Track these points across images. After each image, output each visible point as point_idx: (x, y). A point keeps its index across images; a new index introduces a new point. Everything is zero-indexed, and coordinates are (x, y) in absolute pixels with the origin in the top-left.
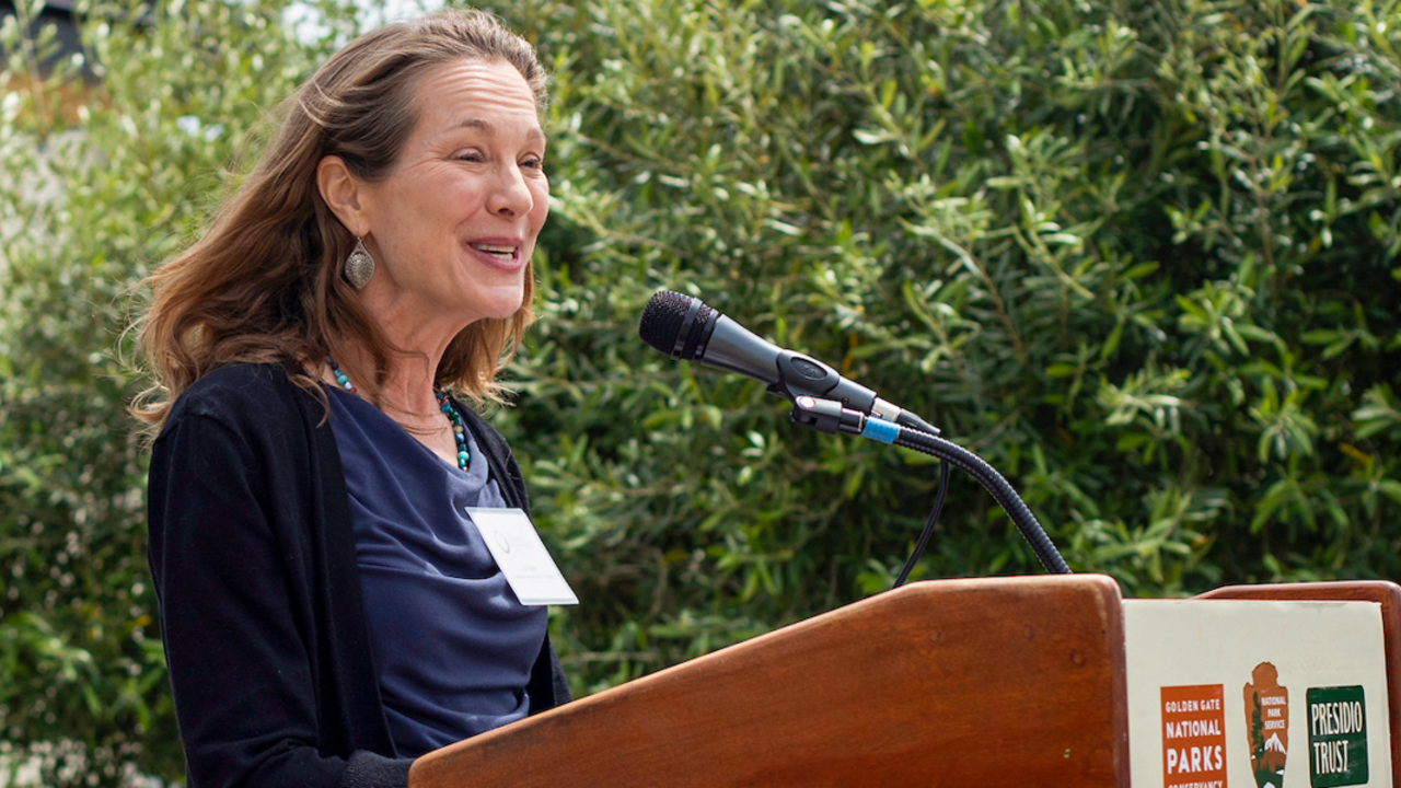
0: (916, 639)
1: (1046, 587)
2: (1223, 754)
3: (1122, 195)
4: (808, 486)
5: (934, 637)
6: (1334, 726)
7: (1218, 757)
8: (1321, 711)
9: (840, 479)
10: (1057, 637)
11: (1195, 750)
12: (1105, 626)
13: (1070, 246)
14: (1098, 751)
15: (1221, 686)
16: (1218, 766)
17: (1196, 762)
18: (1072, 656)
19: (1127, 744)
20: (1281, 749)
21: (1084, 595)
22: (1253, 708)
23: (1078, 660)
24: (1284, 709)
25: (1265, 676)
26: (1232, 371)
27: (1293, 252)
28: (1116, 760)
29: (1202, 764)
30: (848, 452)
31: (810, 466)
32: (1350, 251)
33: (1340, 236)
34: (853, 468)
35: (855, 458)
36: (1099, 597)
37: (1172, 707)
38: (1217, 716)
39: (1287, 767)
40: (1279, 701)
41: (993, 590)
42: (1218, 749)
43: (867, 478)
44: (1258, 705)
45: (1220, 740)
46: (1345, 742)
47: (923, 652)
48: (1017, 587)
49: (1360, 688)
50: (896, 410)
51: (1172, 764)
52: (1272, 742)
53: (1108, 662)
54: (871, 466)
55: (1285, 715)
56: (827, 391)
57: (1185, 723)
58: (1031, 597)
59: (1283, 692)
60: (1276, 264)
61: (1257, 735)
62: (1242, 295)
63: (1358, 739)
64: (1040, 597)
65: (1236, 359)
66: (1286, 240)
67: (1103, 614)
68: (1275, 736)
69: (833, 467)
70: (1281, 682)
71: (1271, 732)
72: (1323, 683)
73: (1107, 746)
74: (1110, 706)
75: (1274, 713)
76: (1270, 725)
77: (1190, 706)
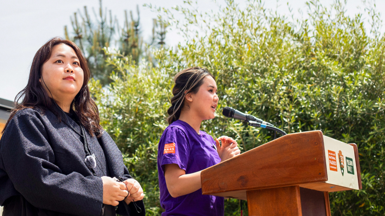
0: (289, 143)
1: (310, 132)
2: (336, 163)
5: (292, 142)
6: (349, 164)
8: (348, 160)
10: (312, 140)
11: (333, 161)
12: (321, 138)
13: (257, 132)
15: (335, 152)
16: (336, 165)
17: (333, 163)
20: (343, 165)
21: (317, 133)
23: (316, 143)
24: (343, 158)
25: (340, 152)
28: (324, 159)
36: (319, 133)
37: (330, 153)
38: (335, 157)
39: (344, 168)
44: (340, 157)
45: (335, 161)
47: (290, 145)
48: (305, 133)
49: (352, 159)
50: (266, 123)
51: (330, 162)
52: (342, 163)
53: (321, 144)
55: (343, 160)
56: (255, 120)
57: (331, 156)
59: (343, 156)
61: (340, 162)
63: (352, 167)
64: (309, 134)
67: (320, 136)
72: (348, 157)
73: (322, 157)
74: (322, 150)
75: (342, 159)
76: (342, 161)
77: (332, 154)
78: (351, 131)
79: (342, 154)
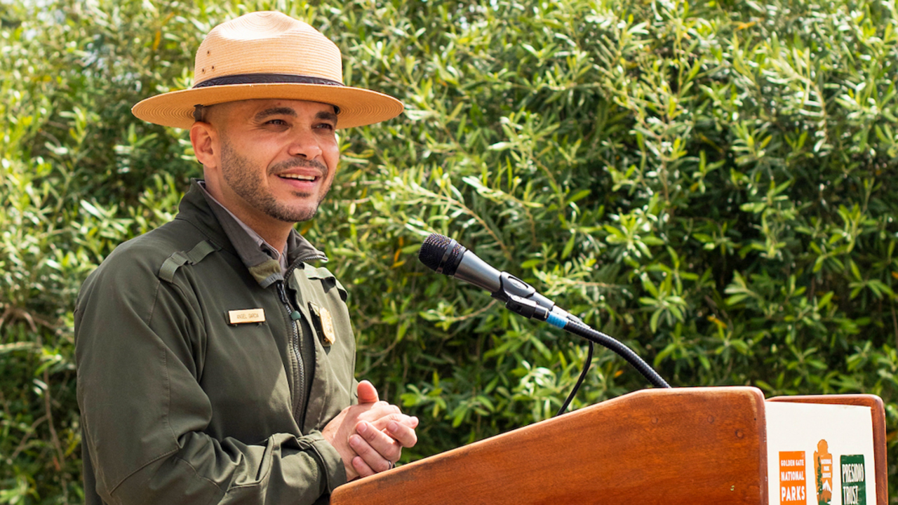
0: (644, 422)
2: (805, 491)
3: (579, 155)
4: (372, 334)
5: (654, 421)
6: (852, 478)
7: (803, 492)
8: (846, 467)
9: (393, 329)
10: (727, 422)
11: (793, 488)
12: (756, 416)
14: (751, 487)
15: (804, 452)
16: (803, 498)
17: (794, 495)
18: (736, 433)
19: (767, 482)
20: (830, 490)
21: (745, 398)
22: (818, 465)
23: (740, 435)
24: (830, 466)
25: (823, 445)
26: (643, 268)
27: (680, 194)
28: (761, 493)
29: (796, 496)
30: (399, 313)
31: (375, 320)
32: (715, 192)
33: (710, 185)
34: (402, 322)
35: (404, 315)
36: (753, 399)
37: (784, 463)
38: (802, 469)
39: (832, 499)
40: (828, 461)
41: (689, 394)
42: (803, 488)
43: (409, 330)
44: (820, 464)
45: (803, 483)
46: (857, 487)
47: (648, 429)
49: (862, 457)
51: (784, 495)
52: (826, 485)
53: (758, 436)
54: (414, 321)
55: (831, 471)
57: (789, 473)
58: (712, 399)
59: (830, 457)
60: (670, 200)
61: (819, 482)
62: (649, 219)
63: (862, 484)
64: (718, 399)
65: (644, 261)
66: (679, 188)
67: (755, 409)
68: (827, 482)
69: (390, 320)
70: (829, 452)
71: (825, 479)
72: (847, 453)
73: (756, 484)
74: (759, 461)
75: (826, 468)
76: (825, 475)
77: (791, 463)
78: (873, 194)
79: (830, 451)
